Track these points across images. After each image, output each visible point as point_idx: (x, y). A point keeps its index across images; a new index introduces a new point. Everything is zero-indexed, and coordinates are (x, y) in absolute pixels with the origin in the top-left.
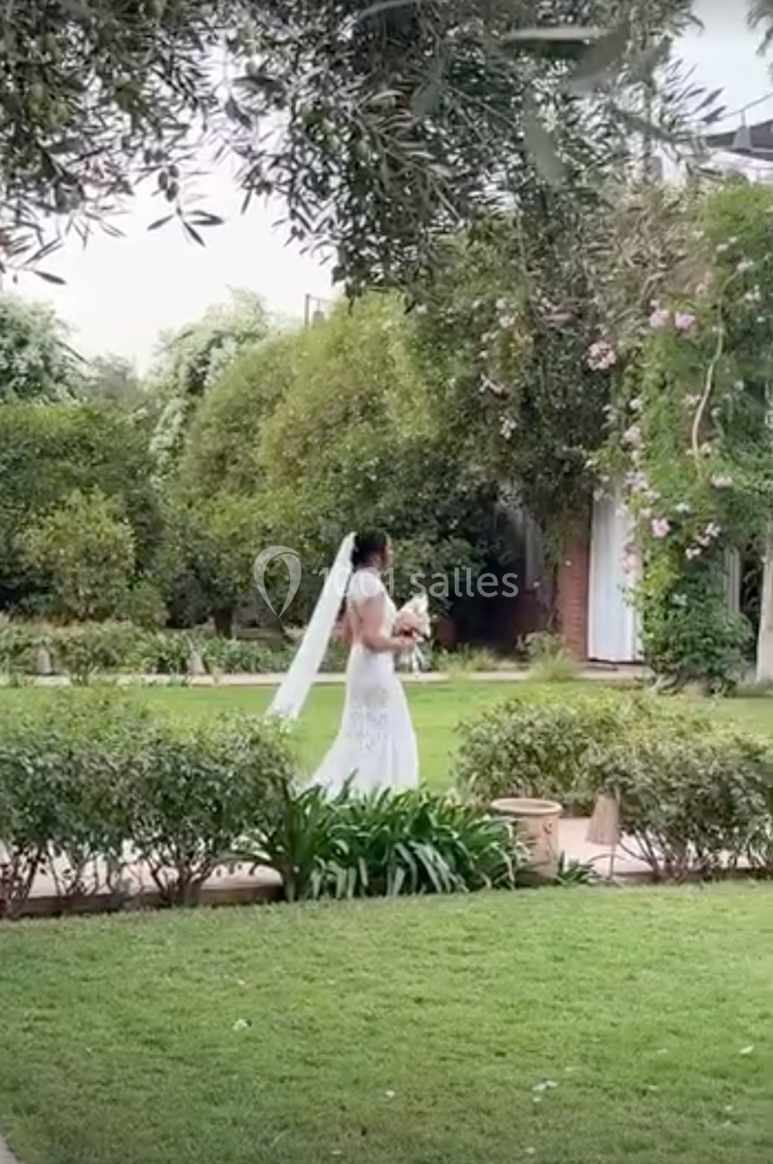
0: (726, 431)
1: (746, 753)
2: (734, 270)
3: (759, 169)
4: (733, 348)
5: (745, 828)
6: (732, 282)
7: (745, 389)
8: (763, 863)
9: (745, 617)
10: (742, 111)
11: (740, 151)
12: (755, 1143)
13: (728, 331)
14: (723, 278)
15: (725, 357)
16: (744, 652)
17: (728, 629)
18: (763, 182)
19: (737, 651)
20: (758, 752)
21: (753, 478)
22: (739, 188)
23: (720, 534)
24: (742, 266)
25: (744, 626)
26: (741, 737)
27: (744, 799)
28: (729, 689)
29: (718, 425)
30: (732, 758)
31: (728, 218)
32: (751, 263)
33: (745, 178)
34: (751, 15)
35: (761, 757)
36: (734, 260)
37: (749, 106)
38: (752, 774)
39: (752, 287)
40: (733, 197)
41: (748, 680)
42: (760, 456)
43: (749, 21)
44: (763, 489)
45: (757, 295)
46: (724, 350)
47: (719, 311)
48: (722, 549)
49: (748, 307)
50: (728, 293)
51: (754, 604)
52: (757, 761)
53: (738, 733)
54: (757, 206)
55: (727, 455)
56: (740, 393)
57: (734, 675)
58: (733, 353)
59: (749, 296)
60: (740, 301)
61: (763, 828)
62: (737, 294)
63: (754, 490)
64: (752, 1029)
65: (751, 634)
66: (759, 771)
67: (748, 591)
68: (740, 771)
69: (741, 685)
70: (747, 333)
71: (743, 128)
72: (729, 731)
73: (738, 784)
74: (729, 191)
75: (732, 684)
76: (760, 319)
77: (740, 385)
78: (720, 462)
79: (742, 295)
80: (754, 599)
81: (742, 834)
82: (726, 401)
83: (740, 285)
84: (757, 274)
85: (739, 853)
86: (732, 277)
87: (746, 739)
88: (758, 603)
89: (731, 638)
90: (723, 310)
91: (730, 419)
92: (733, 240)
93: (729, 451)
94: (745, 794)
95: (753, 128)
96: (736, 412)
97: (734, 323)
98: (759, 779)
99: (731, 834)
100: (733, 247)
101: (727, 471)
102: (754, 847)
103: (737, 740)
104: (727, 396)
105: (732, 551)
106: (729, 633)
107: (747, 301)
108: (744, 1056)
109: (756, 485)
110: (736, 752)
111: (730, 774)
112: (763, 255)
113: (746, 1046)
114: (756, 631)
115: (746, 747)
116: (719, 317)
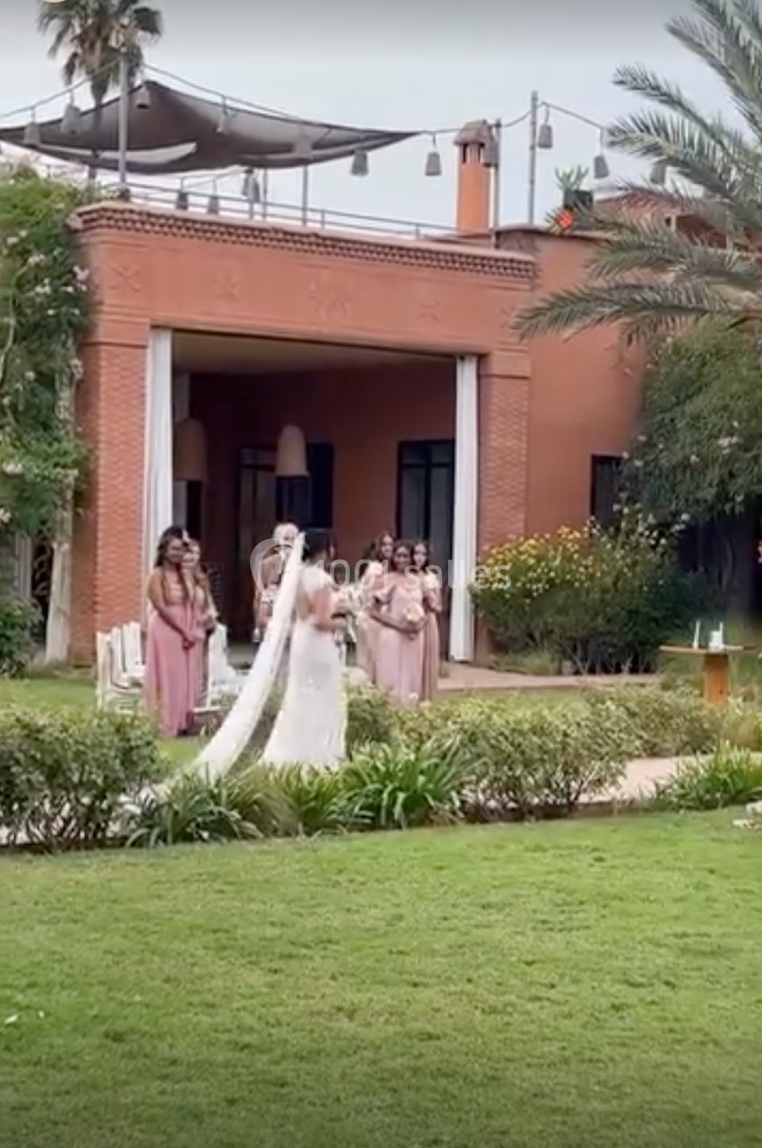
0: (17, 420)
1: (26, 732)
2: (25, 262)
3: (49, 166)
4: (24, 339)
5: (25, 804)
6: (24, 275)
7: (36, 380)
8: (41, 837)
9: (35, 601)
10: (32, 108)
11: (32, 147)
12: (14, 1109)
13: (19, 322)
14: (14, 271)
15: (15, 347)
16: (33, 634)
17: (19, 612)
18: (53, 179)
19: (27, 634)
20: (39, 731)
21: (43, 466)
22: (29, 183)
23: (11, 520)
24: (33, 260)
25: (33, 610)
26: (23, 717)
27: (24, 777)
28: (19, 669)
29: (9, 412)
30: (12, 736)
31: (18, 211)
32: (42, 257)
33: (34, 174)
34: (43, 16)
35: (41, 736)
36: (25, 254)
37: (39, 104)
38: (32, 752)
39: (42, 280)
40: (24, 192)
41: (36, 661)
42: (50, 445)
43: (41, 22)
44: (52, 477)
45: (47, 289)
46: (15, 341)
47: (11, 302)
48: (13, 534)
49: (38, 300)
50: (19, 286)
51: (44, 589)
52: (37, 739)
53: (19, 713)
54: (47, 202)
55: (18, 444)
56: (30, 382)
57: (23, 657)
58: (24, 343)
59: (39, 289)
60: (32, 294)
61: (42, 804)
62: (28, 286)
63: (44, 478)
64: (19, 998)
65: (41, 618)
66: (38, 749)
67: (38, 576)
68: (20, 750)
69: (30, 667)
70: (37, 325)
71: (32, 124)
72: (10, 711)
73: (18, 762)
74: (20, 186)
75: (21, 666)
76: (51, 312)
77: (31, 375)
78: (10, 450)
79: (33, 288)
80: (43, 585)
81: (22, 809)
82: (17, 391)
83: (31, 276)
84: (48, 268)
85: (18, 829)
86: (25, 269)
87: (26, 719)
88: (48, 588)
89: (20, 621)
90: (14, 302)
91: (21, 408)
92: (23, 233)
93: (19, 439)
94: (26, 771)
95: (42, 125)
96: (27, 402)
97: (25, 315)
98: (38, 756)
99: (11, 812)
100: (22, 240)
101: (17, 458)
102: (33, 821)
103: (18, 720)
104: (19, 386)
105: (22, 536)
106: (19, 616)
107: (37, 294)
108: (8, 1025)
109: (46, 473)
110: (16, 731)
111: (11, 753)
112: (52, 251)
113: (9, 1016)
114: (45, 613)
115: (26, 726)
116: (11, 309)
